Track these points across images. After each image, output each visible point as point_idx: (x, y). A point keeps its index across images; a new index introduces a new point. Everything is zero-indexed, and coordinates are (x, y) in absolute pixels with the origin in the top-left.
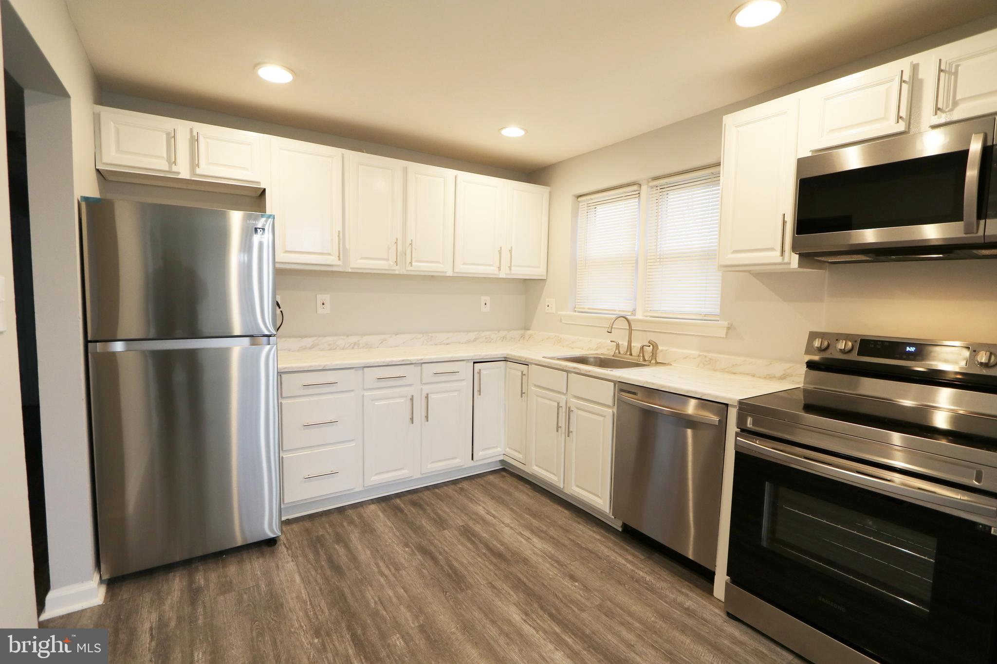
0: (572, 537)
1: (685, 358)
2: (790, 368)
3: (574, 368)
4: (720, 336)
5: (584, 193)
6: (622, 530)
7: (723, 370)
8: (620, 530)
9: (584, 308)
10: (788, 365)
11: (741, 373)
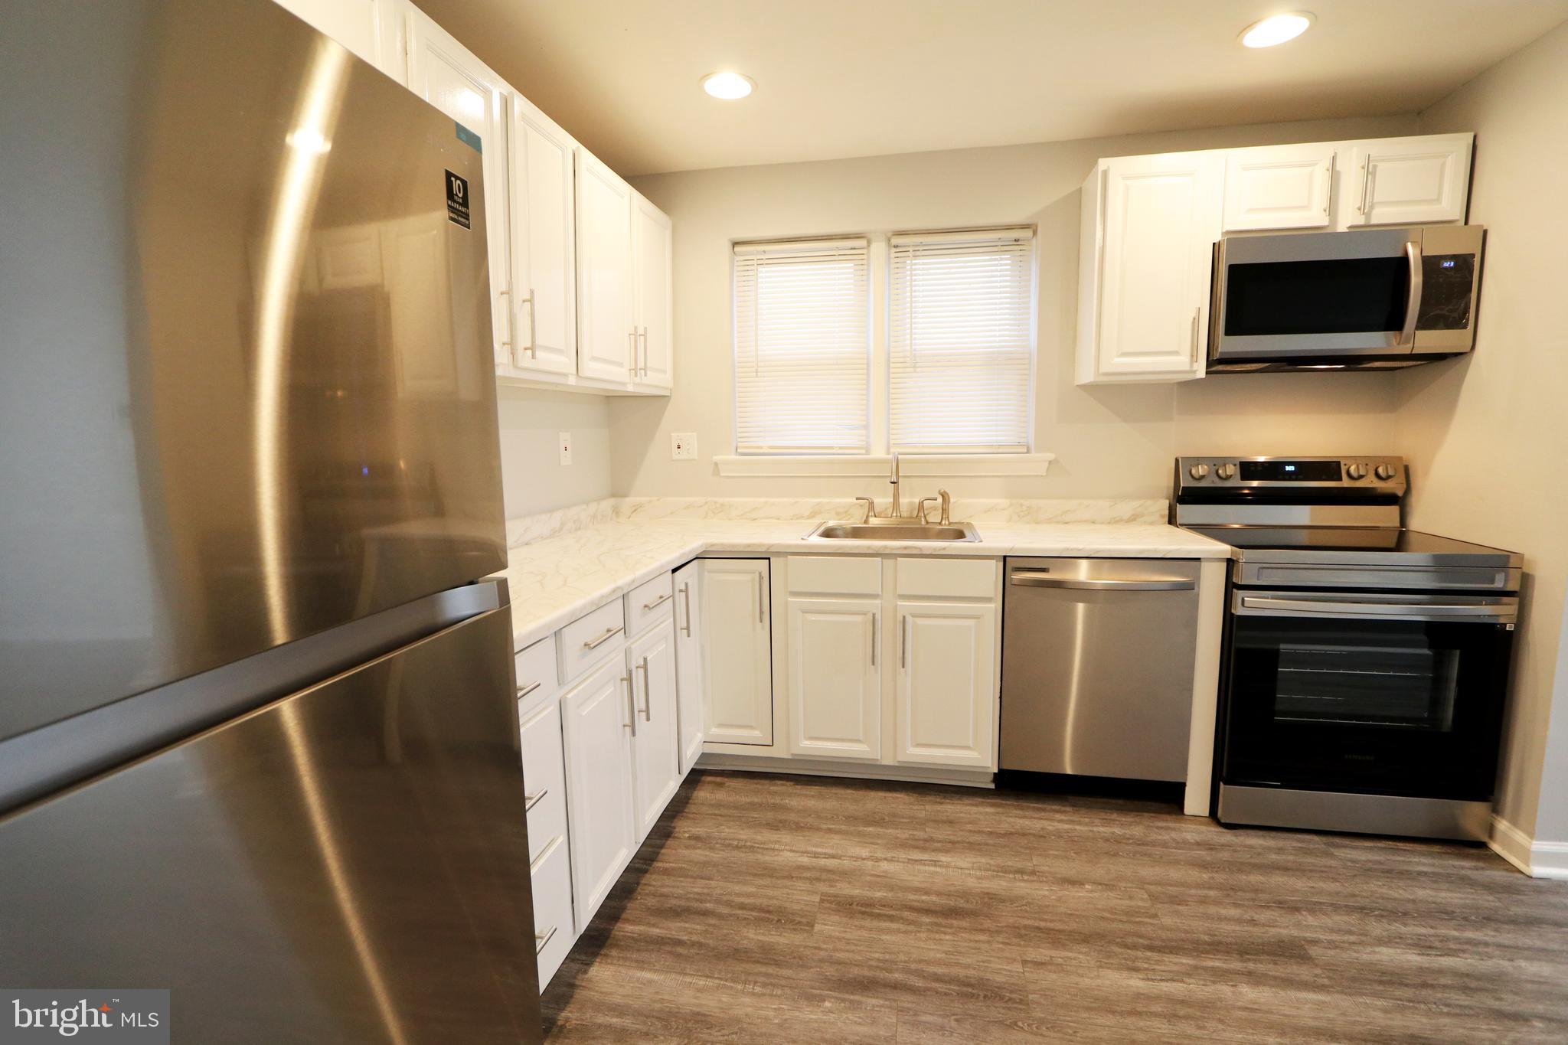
0: (969, 827)
1: (988, 511)
2: (1140, 506)
3: (906, 548)
4: (1036, 474)
5: (745, 240)
6: (996, 786)
7: (1049, 521)
8: (992, 786)
9: (761, 448)
10: (1136, 503)
11: (1075, 521)
